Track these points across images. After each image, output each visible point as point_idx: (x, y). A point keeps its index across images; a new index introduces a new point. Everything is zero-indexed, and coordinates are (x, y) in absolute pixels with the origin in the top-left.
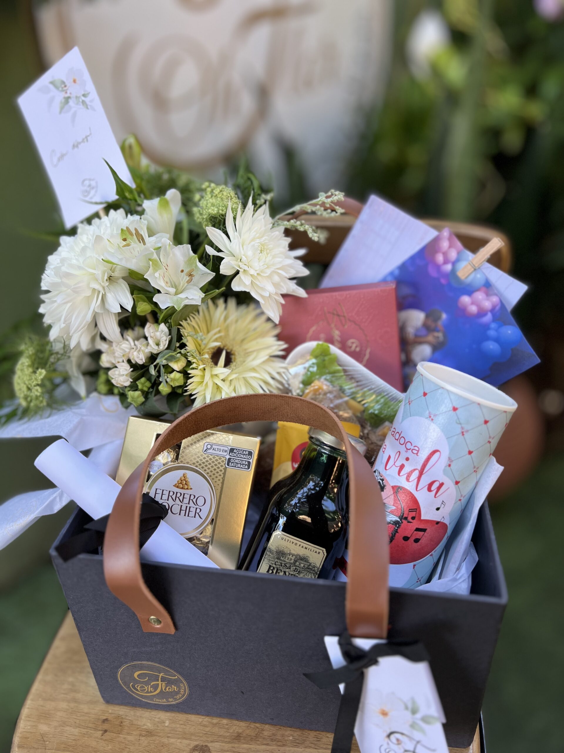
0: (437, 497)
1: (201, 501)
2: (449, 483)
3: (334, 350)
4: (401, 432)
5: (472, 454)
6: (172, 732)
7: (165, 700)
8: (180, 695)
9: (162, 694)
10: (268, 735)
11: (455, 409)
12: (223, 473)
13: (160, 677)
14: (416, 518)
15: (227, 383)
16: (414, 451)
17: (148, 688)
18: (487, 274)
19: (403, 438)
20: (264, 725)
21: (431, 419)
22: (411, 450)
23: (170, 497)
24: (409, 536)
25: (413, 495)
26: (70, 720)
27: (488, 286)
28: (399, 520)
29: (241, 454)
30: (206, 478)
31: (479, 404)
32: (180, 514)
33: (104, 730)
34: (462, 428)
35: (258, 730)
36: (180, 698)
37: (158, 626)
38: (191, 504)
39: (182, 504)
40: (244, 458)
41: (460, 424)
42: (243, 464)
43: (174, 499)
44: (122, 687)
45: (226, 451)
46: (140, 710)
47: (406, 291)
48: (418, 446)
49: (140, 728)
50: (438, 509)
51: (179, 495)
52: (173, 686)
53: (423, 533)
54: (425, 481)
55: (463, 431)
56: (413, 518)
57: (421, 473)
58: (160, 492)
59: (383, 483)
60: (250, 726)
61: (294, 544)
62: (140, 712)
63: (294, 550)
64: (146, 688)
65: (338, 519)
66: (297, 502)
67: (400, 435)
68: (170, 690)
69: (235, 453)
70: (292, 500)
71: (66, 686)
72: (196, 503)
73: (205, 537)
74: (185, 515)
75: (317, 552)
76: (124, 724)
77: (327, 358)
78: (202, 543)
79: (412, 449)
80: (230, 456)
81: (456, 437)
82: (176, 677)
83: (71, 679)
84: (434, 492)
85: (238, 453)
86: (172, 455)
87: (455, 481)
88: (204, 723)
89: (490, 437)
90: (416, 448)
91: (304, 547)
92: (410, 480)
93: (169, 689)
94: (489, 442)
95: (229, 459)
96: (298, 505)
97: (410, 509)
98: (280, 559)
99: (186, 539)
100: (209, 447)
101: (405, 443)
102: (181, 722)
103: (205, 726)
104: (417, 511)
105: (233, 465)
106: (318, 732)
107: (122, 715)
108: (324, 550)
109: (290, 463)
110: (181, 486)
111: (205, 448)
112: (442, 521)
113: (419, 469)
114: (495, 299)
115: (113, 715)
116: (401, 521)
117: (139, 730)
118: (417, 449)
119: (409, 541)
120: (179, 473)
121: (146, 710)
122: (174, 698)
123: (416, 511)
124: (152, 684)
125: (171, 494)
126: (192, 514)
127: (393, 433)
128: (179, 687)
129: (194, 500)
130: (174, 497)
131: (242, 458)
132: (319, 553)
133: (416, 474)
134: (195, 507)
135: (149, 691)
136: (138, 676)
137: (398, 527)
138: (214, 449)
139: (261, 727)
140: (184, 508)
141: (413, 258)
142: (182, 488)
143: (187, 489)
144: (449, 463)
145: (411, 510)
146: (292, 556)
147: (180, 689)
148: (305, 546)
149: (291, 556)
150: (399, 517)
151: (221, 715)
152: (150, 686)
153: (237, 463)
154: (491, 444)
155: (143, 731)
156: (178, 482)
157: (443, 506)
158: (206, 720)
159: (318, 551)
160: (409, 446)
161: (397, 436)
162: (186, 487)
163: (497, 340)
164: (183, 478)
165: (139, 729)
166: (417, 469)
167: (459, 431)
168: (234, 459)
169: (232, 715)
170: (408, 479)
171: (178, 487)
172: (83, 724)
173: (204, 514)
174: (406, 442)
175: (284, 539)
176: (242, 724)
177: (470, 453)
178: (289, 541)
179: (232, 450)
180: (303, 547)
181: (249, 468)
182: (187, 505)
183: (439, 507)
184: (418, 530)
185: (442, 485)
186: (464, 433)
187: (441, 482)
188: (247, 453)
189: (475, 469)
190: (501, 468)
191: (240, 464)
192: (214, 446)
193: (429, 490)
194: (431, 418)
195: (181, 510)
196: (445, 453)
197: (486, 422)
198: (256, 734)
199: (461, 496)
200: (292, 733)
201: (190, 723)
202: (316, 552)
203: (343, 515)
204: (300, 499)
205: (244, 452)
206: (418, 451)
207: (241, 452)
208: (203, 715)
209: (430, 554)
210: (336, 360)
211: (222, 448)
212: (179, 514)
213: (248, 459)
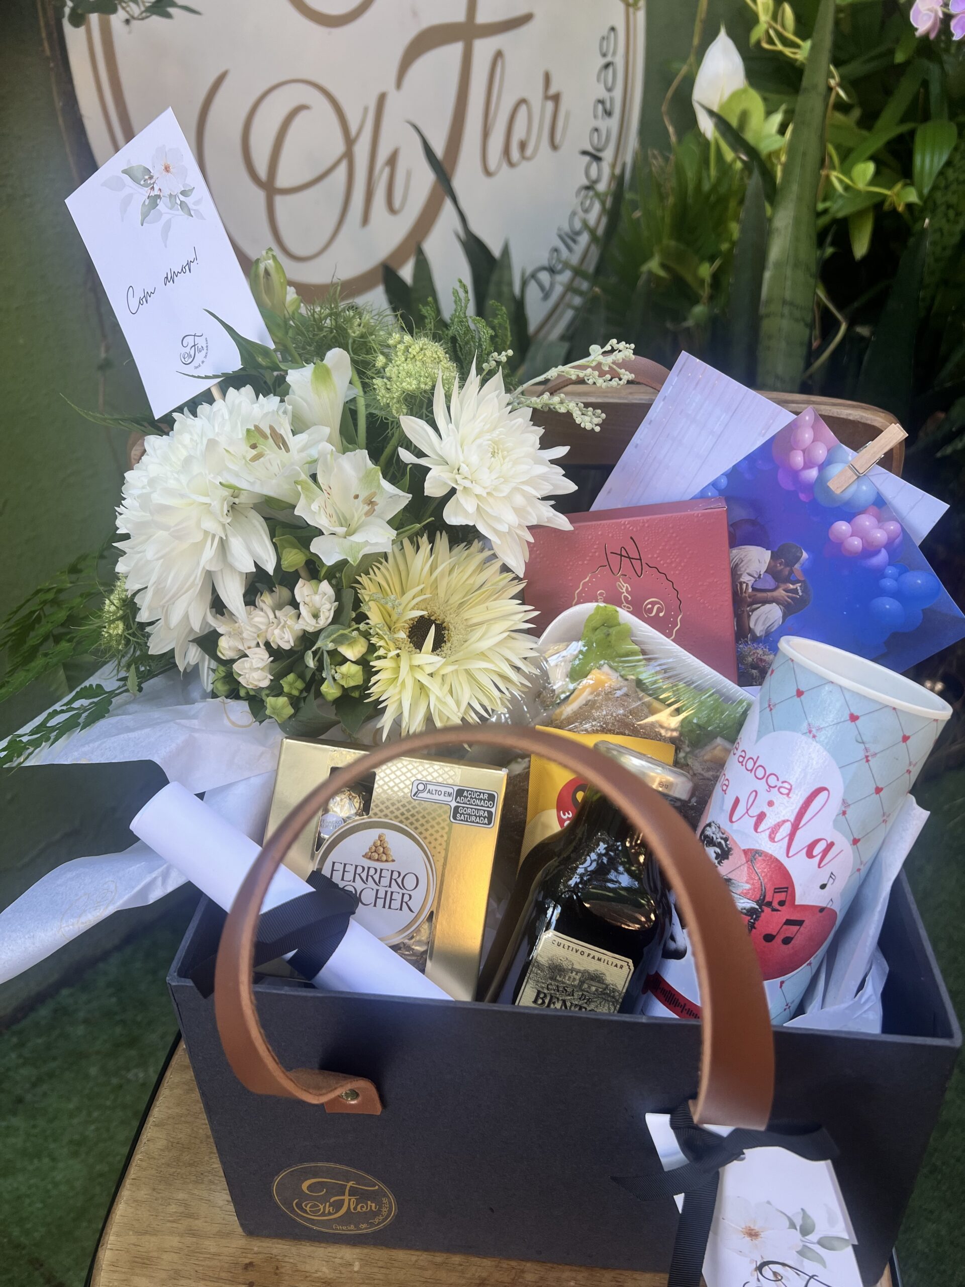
0: (825, 865)
1: (410, 882)
2: (842, 843)
3: (625, 616)
4: (758, 757)
5: (881, 794)
6: (367, 1281)
7: (352, 1227)
8: (381, 1218)
9: (349, 1218)
10: (533, 1280)
11: (854, 718)
12: (446, 833)
13: (348, 1188)
14: (786, 903)
15: (438, 679)
16: (782, 790)
17: (324, 1207)
18: (878, 486)
19: (760, 768)
20: (524, 1263)
21: (811, 735)
22: (777, 789)
23: (357, 876)
24: (774, 934)
25: (782, 864)
26: (186, 1269)
27: (880, 503)
28: (757, 907)
29: (475, 798)
30: (419, 841)
31: (894, 709)
32: (375, 905)
33: (248, 1282)
34: (866, 750)
35: (514, 1271)
36: (379, 1223)
37: (353, 1102)
38: (394, 887)
39: (378, 888)
40: (482, 806)
41: (863, 743)
42: (480, 817)
43: (365, 879)
44: (279, 1208)
45: (450, 795)
46: (308, 1244)
47: (741, 513)
48: (791, 782)
49: (310, 1276)
50: (823, 887)
51: (372, 872)
52: (369, 1202)
53: (798, 927)
54: (803, 838)
55: (867, 754)
56: (782, 903)
57: (795, 827)
58: (341, 867)
59: (726, 845)
60: (500, 1265)
61: (579, 952)
62: (307, 1249)
63: (579, 963)
64: (321, 1207)
65: (648, 905)
66: (578, 880)
67: (755, 764)
68: (364, 1209)
69: (465, 797)
70: (571, 879)
71: (173, 1208)
72: (402, 886)
73: (419, 943)
74: (384, 907)
75: (619, 966)
76: (283, 1270)
77: (613, 631)
78: (414, 955)
79: (778, 786)
80: (458, 802)
81: (856, 764)
82: (377, 1187)
83: (181, 1196)
84: (818, 858)
85: (471, 798)
86: (357, 803)
87: (852, 838)
88: (422, 1264)
89: (910, 764)
90: (786, 785)
91: (596, 958)
92: (776, 839)
93: (362, 1207)
94: (909, 772)
95: (456, 808)
96: (580, 886)
97: (775, 889)
98: (555, 980)
99: (390, 947)
100: (421, 787)
101: (766, 777)
102: (380, 1264)
103: (422, 1268)
104: (789, 892)
105: (462, 818)
106: (618, 1271)
107: (276, 1256)
108: (630, 961)
109: (554, 812)
110: (376, 856)
111: (415, 790)
112: (828, 906)
113: (792, 820)
114: (893, 527)
115: (261, 1256)
116: (761, 908)
117: (310, 1281)
118: (789, 787)
119: (774, 941)
120: (371, 836)
121: (317, 1244)
122: (368, 1223)
123: (786, 891)
124: (332, 1200)
125: (359, 870)
126: (396, 904)
127: (741, 759)
128: (380, 1204)
129: (399, 881)
130: (364, 875)
131: (478, 805)
132: (621, 967)
133: (786, 829)
134: (401, 891)
135: (326, 1212)
136: (309, 1188)
137: (755, 920)
138: (429, 791)
139: (519, 1267)
140: (381, 894)
141: (750, 458)
142: (378, 860)
143: (387, 861)
144: (844, 809)
145: (777, 890)
146: (576, 974)
147: (381, 1207)
148: (597, 955)
149: (574, 973)
150: (757, 902)
151: (450, 1249)
152: (328, 1204)
153: (469, 814)
154: (911, 774)
155: (316, 1282)
156: (370, 849)
157: (831, 880)
158: (422, 1258)
159: (619, 963)
160: (772, 781)
161: (750, 765)
162: (384, 858)
163: (897, 595)
164: (379, 842)
165: (309, 1279)
166: (788, 821)
167: (862, 754)
168: (463, 807)
169: (469, 1248)
170: (772, 839)
171: (370, 858)
172: (211, 1274)
173: (416, 904)
174: (767, 774)
175: (562, 946)
176: (487, 1263)
177: (878, 790)
178: (571, 949)
179: (460, 793)
180: (594, 958)
181: (490, 823)
182: (387, 889)
183: (825, 883)
184: (789, 922)
185: (831, 845)
186: (869, 758)
187: (829, 842)
188: (486, 796)
189: (885, 818)
190: (926, 814)
191: (475, 815)
192: (429, 787)
193: (810, 855)
194: (810, 732)
195: (377, 898)
196: (837, 790)
197: (905, 739)
198: (513, 1279)
199: (861, 863)
200: (574, 1274)
201: (396, 1265)
202: (616, 966)
203: (658, 899)
204: (581, 876)
205: (482, 796)
206: (790, 790)
207: (476, 795)
208: (417, 1250)
209: (808, 962)
210: (628, 634)
211: (443, 789)
212: (373, 904)
213: (488, 807)
